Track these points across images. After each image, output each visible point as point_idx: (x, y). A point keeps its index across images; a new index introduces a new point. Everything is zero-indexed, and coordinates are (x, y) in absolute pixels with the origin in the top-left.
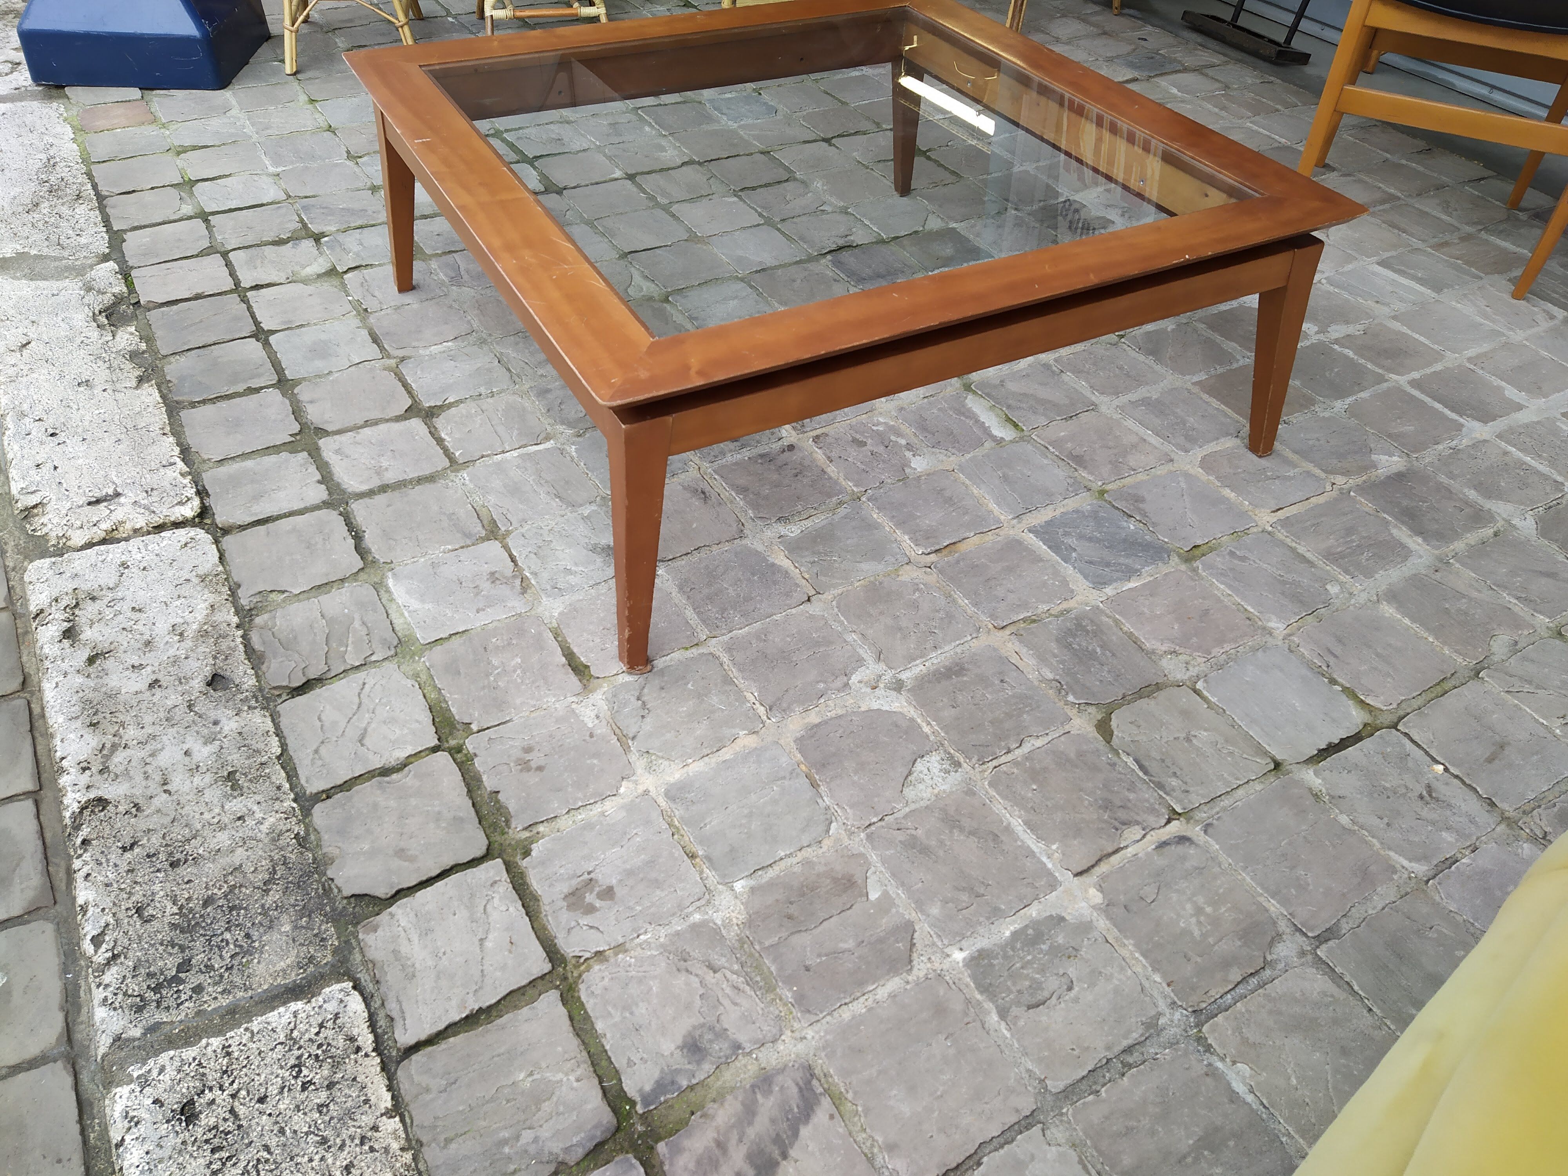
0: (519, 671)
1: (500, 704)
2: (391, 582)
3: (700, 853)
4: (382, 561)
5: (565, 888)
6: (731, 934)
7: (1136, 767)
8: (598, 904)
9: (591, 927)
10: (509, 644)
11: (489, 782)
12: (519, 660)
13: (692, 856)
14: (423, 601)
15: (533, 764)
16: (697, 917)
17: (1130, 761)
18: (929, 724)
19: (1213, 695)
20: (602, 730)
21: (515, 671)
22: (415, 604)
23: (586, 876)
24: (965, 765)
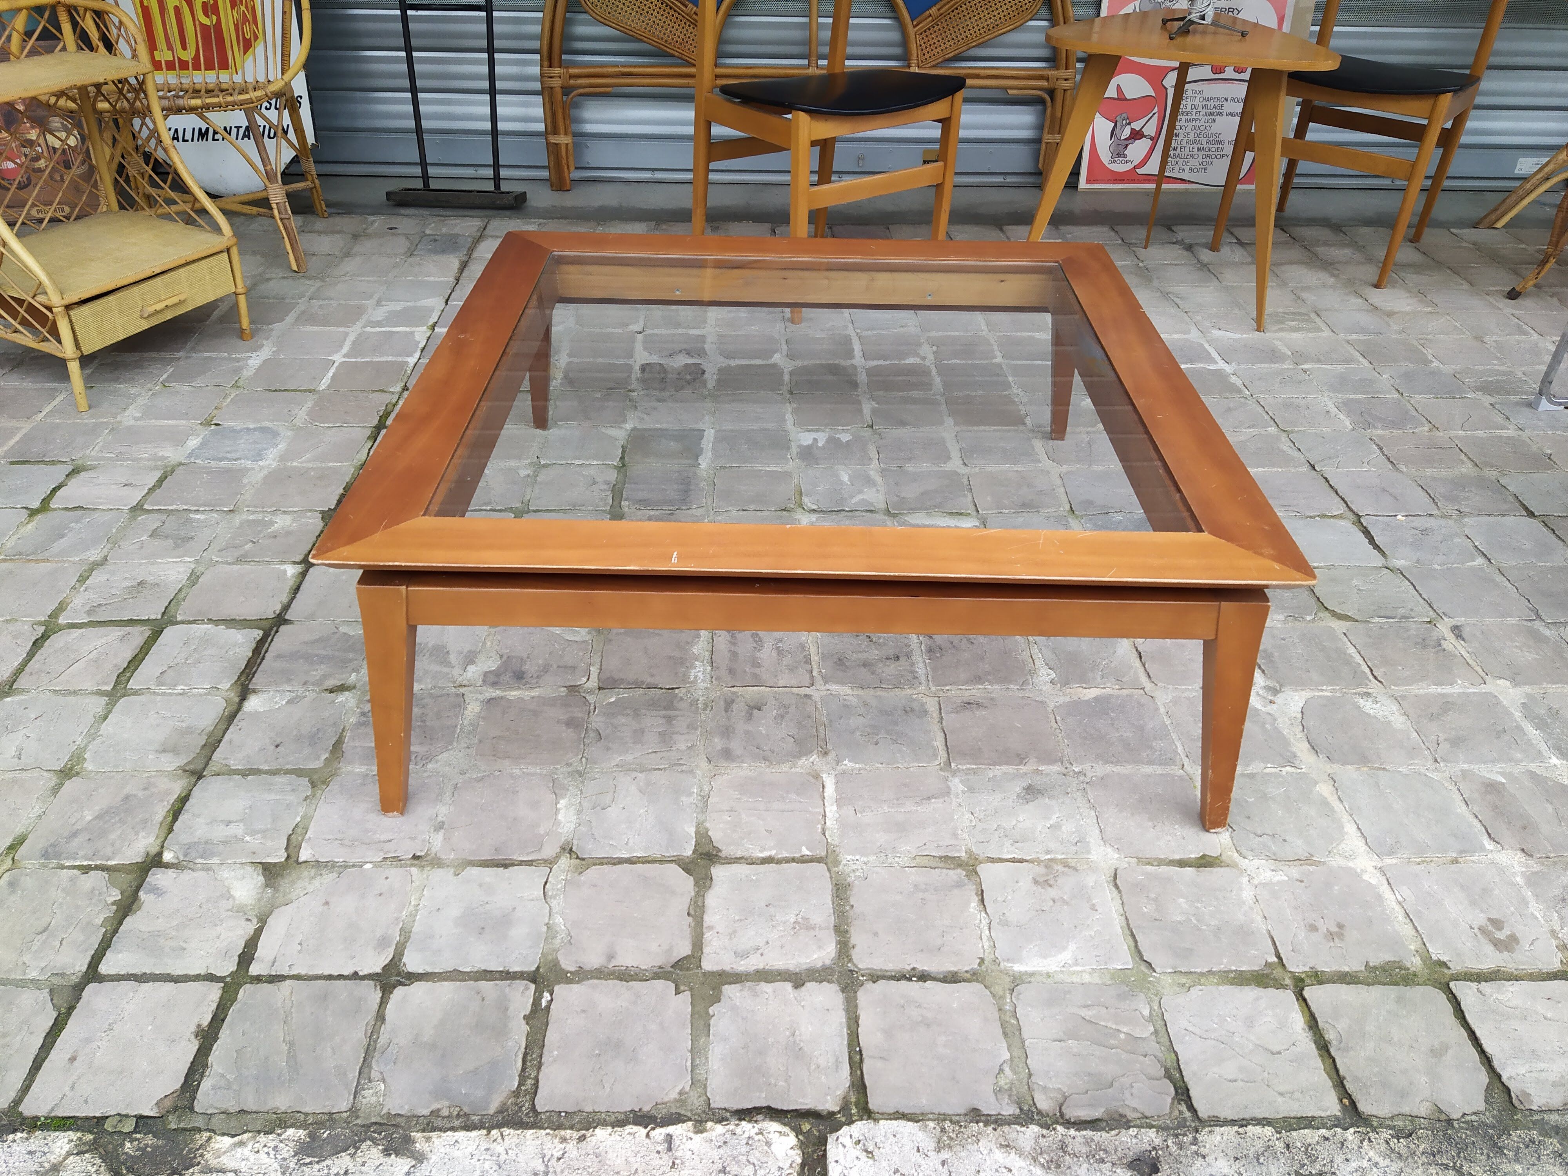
0: (1199, 905)
1: (1244, 933)
2: (1018, 968)
3: (1454, 855)
4: (976, 966)
5: (1489, 949)
6: (1536, 868)
7: (1385, 620)
8: (1507, 932)
9: (1532, 943)
10: (1155, 900)
11: (1354, 966)
12: (1181, 900)
13: (1455, 861)
14: (1064, 948)
15: (1334, 929)
16: (1519, 880)
17: (1377, 620)
18: (1322, 690)
19: (1319, 562)
20: (1295, 872)
21: (1197, 908)
22: (1066, 956)
23: (1476, 931)
24: (1370, 691)
